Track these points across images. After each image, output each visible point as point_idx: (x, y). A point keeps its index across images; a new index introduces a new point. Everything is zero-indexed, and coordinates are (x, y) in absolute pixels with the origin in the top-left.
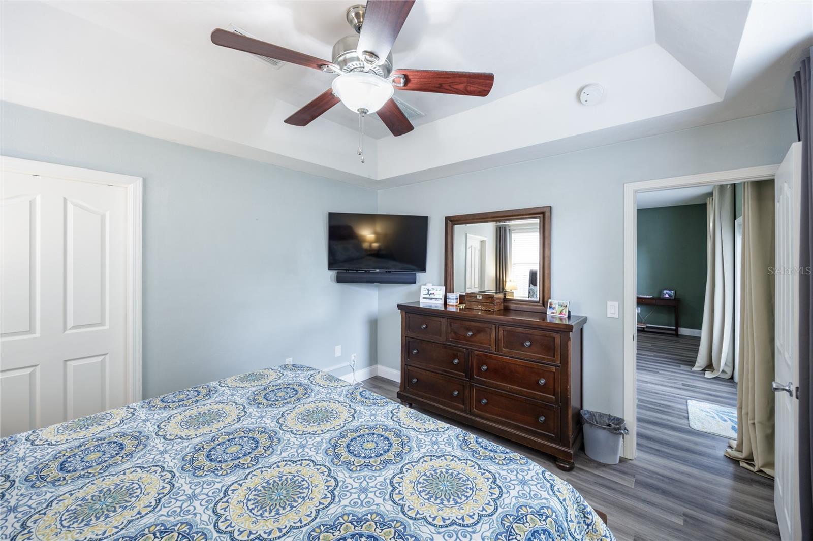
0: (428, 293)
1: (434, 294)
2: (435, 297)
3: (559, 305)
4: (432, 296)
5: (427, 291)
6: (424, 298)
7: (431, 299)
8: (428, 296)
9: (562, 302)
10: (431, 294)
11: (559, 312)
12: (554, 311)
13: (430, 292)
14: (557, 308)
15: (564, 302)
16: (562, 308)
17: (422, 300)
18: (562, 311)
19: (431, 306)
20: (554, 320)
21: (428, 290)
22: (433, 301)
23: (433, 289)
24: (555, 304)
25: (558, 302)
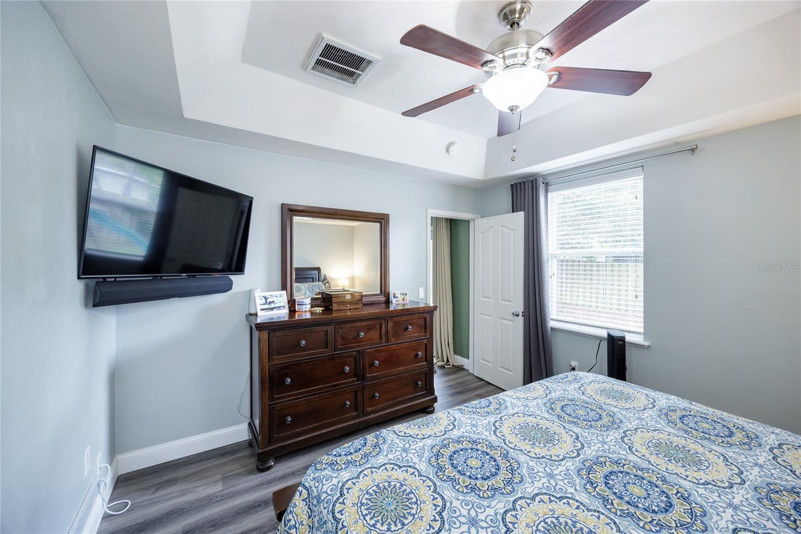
0: (266, 302)
1: (273, 302)
2: (277, 305)
3: (401, 294)
4: (272, 305)
5: (264, 300)
6: (262, 310)
7: (272, 309)
8: (267, 306)
9: (402, 292)
10: (270, 303)
11: (401, 300)
12: (398, 299)
13: (268, 301)
14: (400, 297)
15: (404, 291)
16: (404, 296)
17: (260, 313)
18: (404, 298)
19: (273, 319)
20: (398, 306)
21: (266, 298)
22: (275, 312)
23: (272, 296)
24: (398, 294)
25: (399, 292)
